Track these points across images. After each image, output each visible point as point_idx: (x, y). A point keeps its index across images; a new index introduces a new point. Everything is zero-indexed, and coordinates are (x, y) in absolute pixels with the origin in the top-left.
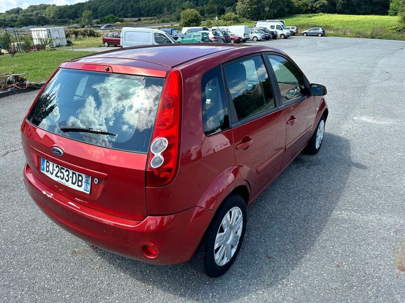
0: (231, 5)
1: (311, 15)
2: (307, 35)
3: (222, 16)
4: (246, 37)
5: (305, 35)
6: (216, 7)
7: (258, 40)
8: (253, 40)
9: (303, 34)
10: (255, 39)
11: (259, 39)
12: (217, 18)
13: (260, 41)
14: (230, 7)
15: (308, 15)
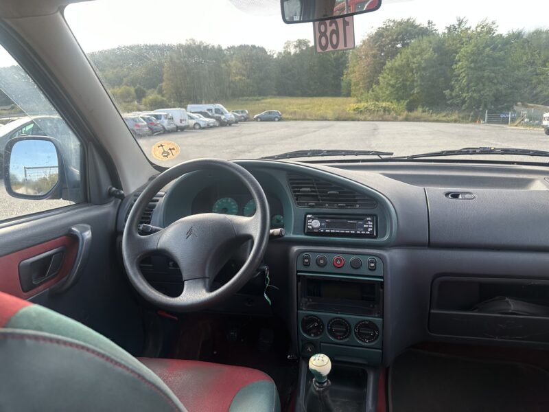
0: (155, 87)
1: (260, 98)
2: (261, 121)
3: (144, 100)
4: (184, 124)
5: (259, 120)
6: (132, 90)
7: (201, 128)
8: (194, 128)
9: (256, 120)
10: (197, 127)
11: (202, 126)
12: (136, 103)
13: (204, 128)
14: (153, 89)
15: (256, 98)
